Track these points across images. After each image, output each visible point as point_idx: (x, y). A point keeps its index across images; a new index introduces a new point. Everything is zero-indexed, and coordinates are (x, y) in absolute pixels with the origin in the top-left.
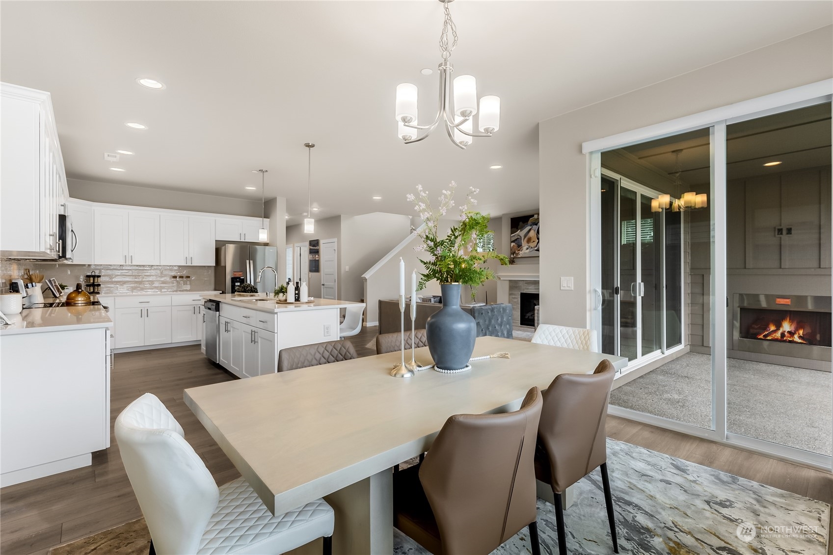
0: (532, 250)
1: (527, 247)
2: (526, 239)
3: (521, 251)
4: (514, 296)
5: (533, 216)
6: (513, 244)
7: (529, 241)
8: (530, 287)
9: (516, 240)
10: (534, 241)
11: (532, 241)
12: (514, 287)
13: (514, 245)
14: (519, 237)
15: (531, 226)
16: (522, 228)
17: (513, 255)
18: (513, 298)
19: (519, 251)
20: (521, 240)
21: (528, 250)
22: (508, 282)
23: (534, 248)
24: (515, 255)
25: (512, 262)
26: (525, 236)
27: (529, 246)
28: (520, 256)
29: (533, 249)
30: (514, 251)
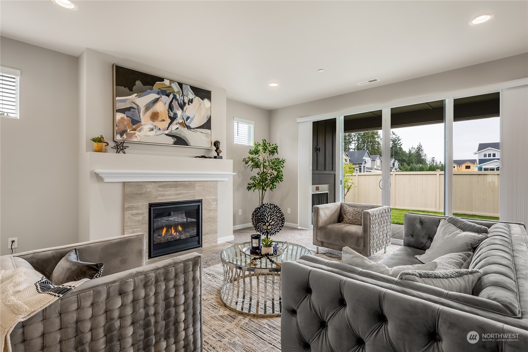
0: (159, 132)
1: (152, 127)
2: (149, 113)
3: (140, 131)
4: (135, 212)
5: (162, 80)
6: (119, 116)
7: (155, 116)
8: (169, 192)
9: (129, 109)
10: (163, 120)
11: (160, 119)
12: (136, 194)
13: (122, 118)
14: (134, 106)
15: (158, 94)
16: (141, 93)
17: (122, 135)
18: (132, 215)
19: (134, 130)
20: (139, 113)
21: (153, 133)
22: (121, 185)
23: (164, 130)
24: (125, 136)
25: (120, 148)
26: (148, 108)
27: (156, 127)
28: (135, 140)
29: (161, 132)
30: (122, 128)
